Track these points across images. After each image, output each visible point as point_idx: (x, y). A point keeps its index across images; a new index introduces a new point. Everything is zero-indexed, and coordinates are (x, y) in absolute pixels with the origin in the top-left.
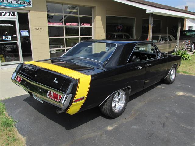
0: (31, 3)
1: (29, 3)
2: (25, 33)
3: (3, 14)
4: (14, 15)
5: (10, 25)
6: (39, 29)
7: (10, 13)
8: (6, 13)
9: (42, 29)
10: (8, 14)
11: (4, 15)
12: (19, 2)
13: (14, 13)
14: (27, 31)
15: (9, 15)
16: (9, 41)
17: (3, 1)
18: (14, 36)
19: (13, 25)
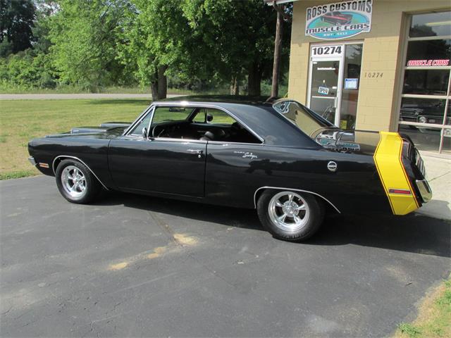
0: (370, 25)
1: (365, 25)
2: (351, 84)
3: (324, 51)
4: (340, 52)
5: (330, 69)
6: (376, 75)
7: (334, 48)
8: (329, 49)
9: (381, 76)
10: (331, 50)
11: (325, 53)
12: (348, 28)
13: (340, 48)
14: (355, 79)
15: (332, 53)
16: (326, 95)
17: (327, 30)
18: (334, 88)
19: (334, 69)
